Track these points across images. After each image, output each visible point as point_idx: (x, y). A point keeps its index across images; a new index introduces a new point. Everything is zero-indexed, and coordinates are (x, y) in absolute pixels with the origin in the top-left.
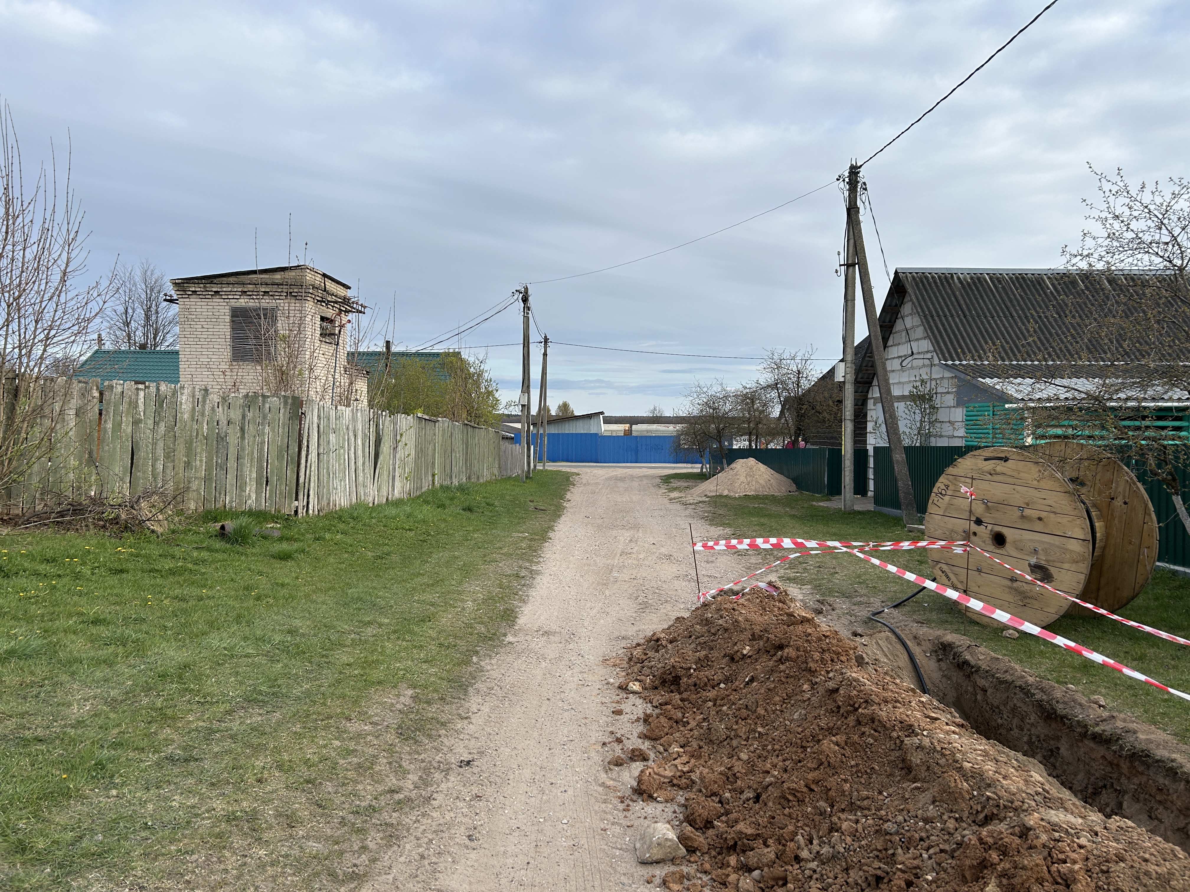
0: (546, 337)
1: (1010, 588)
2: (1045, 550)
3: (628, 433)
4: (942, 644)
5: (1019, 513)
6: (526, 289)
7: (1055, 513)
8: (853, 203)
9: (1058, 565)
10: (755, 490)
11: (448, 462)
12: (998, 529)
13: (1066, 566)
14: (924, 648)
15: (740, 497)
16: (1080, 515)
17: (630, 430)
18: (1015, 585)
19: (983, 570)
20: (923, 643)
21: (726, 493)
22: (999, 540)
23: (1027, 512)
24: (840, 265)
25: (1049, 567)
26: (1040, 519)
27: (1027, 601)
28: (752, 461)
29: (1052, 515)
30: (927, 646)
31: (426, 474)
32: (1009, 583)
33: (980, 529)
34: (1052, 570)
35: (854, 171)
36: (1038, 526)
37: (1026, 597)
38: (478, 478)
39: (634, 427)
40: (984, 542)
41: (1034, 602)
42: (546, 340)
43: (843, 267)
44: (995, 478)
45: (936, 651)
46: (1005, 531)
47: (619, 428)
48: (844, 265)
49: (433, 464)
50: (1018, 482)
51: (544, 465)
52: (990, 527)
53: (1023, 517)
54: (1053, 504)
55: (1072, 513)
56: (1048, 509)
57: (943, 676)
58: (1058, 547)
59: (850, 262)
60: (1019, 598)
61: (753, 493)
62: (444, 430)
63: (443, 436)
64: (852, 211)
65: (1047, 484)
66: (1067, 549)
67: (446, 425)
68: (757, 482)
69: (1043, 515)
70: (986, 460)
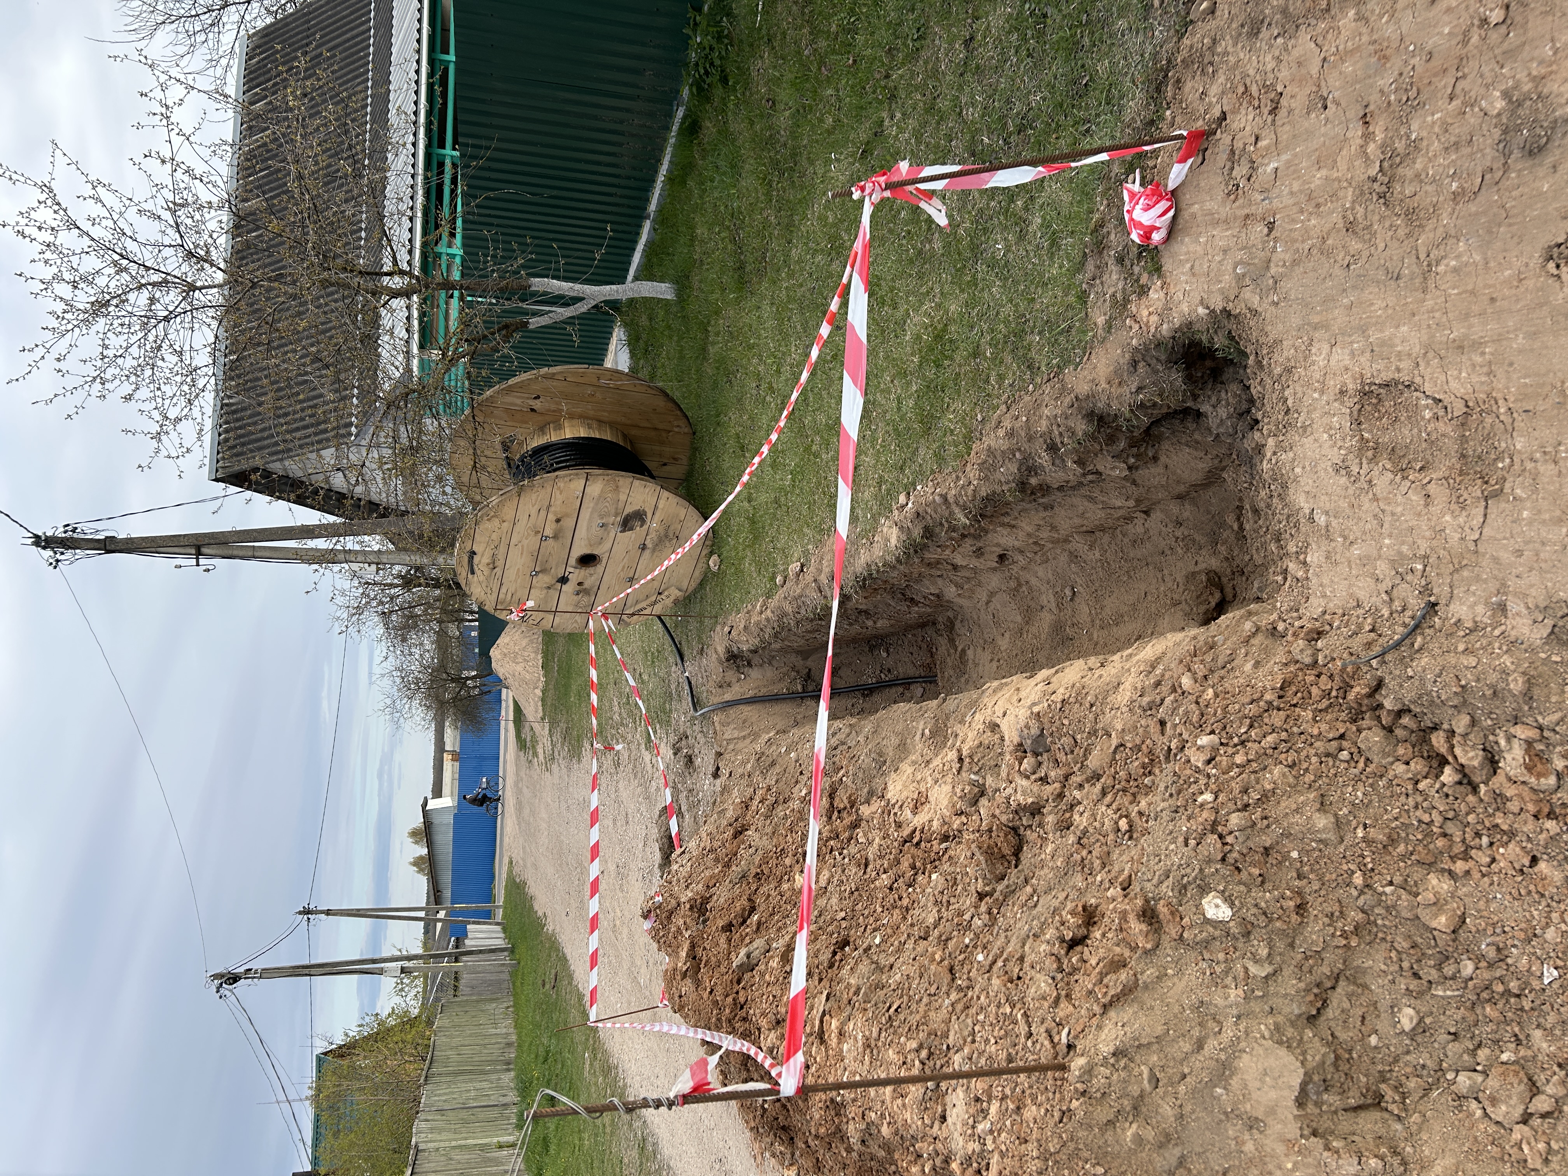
0: (300, 913)
1: (654, 550)
2: (601, 517)
3: (456, 757)
4: (728, 660)
5: (551, 542)
6: (215, 976)
7: (549, 506)
8: (97, 545)
9: (621, 505)
10: (536, 653)
11: (482, 1115)
12: (573, 561)
13: (623, 497)
14: (734, 680)
15: (545, 676)
16: (551, 483)
17: (453, 753)
18: (649, 544)
19: (631, 575)
20: (727, 679)
21: (539, 692)
22: (587, 560)
23: (548, 532)
24: (198, 565)
25: (625, 513)
26: (558, 521)
27: (671, 535)
28: (494, 653)
29: (552, 509)
30: (731, 676)
31: (497, 1162)
32: (647, 553)
33: (574, 579)
34: (629, 510)
35: (42, 542)
36: (569, 523)
37: (666, 536)
38: (509, 1045)
39: (447, 748)
40: (591, 575)
41: (672, 528)
42: (307, 912)
43: (202, 561)
44: (500, 563)
45: (738, 667)
46: (577, 553)
47: (450, 769)
48: (197, 559)
49: (483, 1148)
50: (505, 541)
51: (498, 907)
52: (569, 569)
53: (555, 537)
54: (537, 507)
55: (549, 490)
56: (543, 513)
57: (770, 664)
58: (597, 504)
59: (193, 551)
60: (668, 544)
61: (540, 656)
62: (432, 1130)
63: (440, 1131)
64: (109, 546)
65: (508, 512)
66: (600, 497)
67: (423, 1125)
68: (524, 649)
69: (551, 517)
70: (473, 573)
